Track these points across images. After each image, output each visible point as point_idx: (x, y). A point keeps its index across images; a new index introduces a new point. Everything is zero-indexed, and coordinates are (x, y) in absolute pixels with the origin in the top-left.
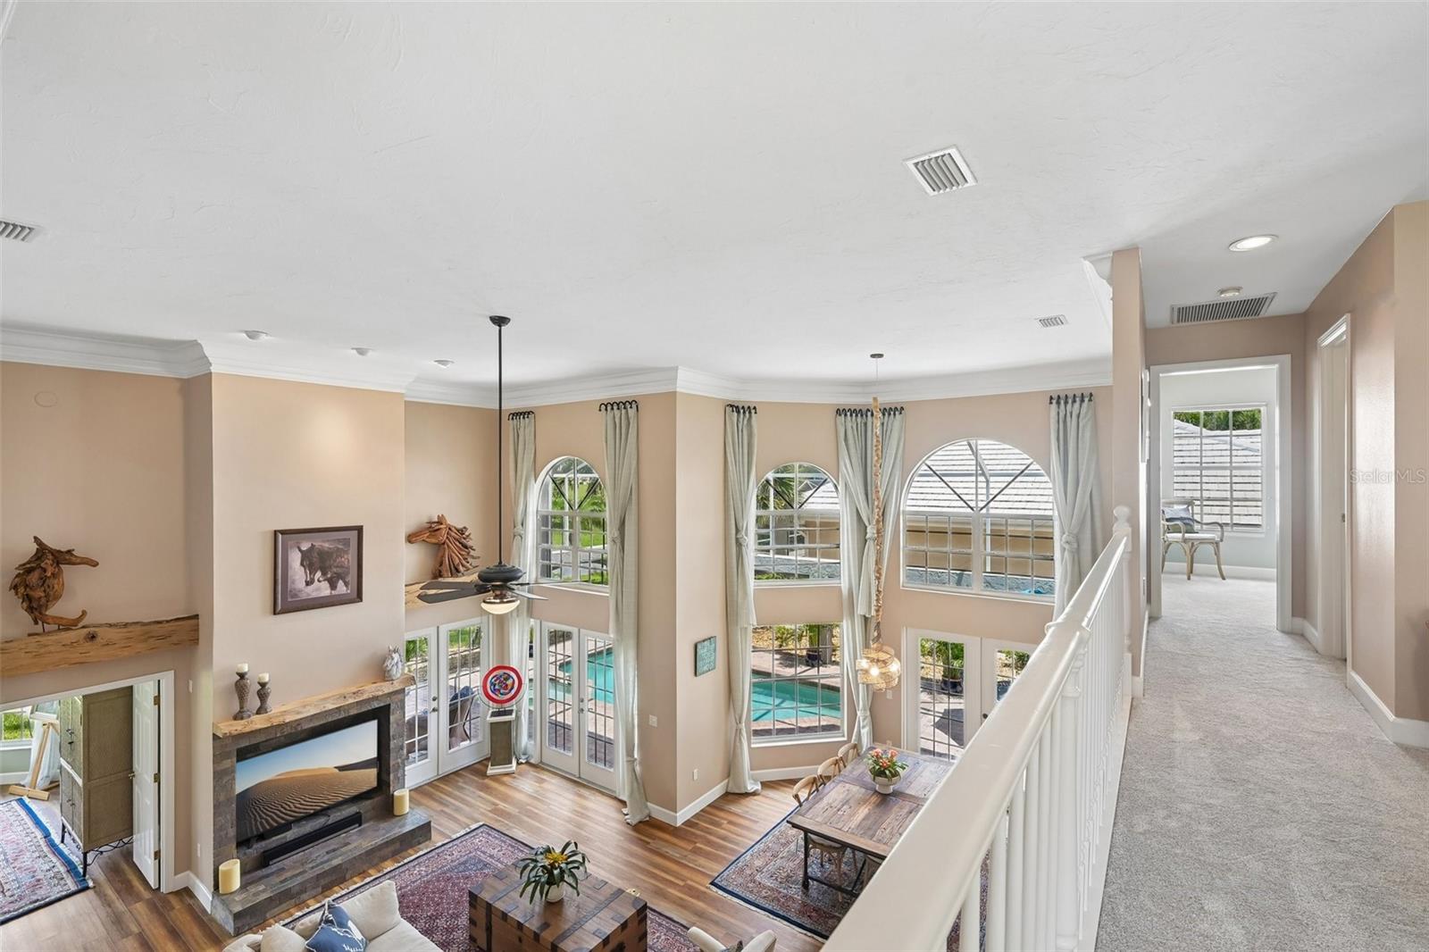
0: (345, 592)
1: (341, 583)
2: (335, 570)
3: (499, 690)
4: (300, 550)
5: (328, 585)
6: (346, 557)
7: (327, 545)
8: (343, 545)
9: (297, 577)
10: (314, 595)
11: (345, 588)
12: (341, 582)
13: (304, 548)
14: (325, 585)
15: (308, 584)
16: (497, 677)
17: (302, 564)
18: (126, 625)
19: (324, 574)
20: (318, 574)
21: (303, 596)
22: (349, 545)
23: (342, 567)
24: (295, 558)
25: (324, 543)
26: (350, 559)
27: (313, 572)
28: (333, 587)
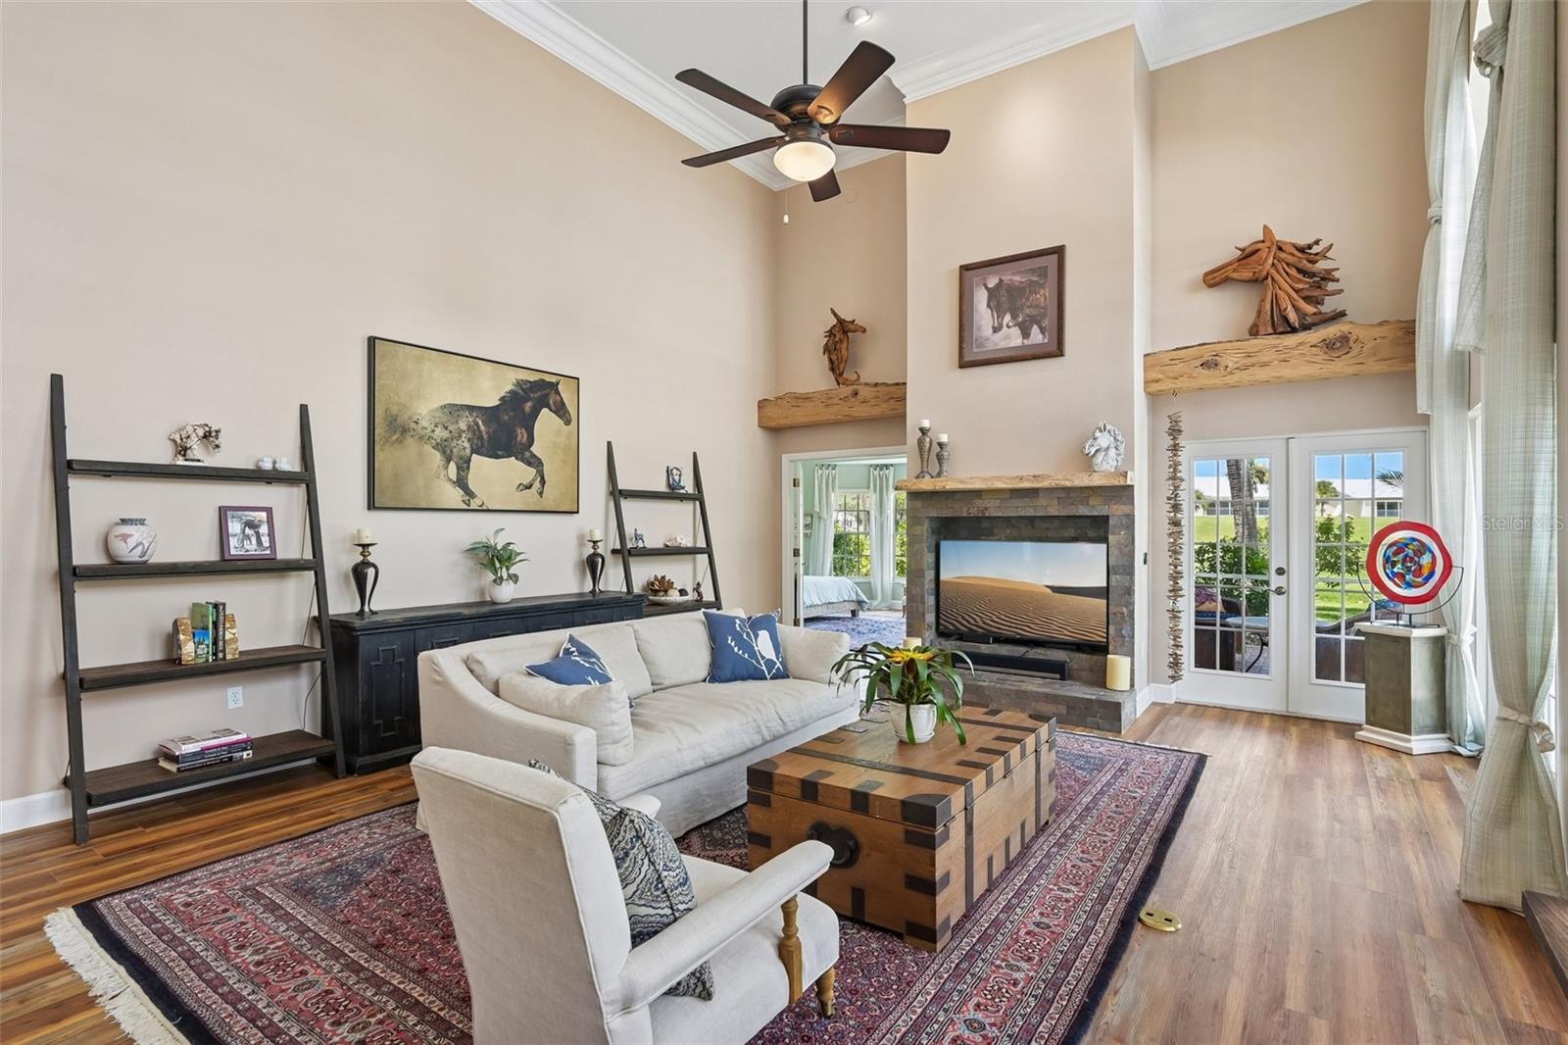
0: (1041, 342)
1: (1035, 329)
2: (1027, 311)
3: (1402, 576)
4: (986, 288)
5: (1019, 332)
6: (1042, 292)
7: (1017, 278)
8: (1040, 276)
9: (984, 323)
10: (1003, 345)
11: (1041, 336)
12: (1035, 327)
13: (990, 286)
14: (1016, 331)
15: (996, 330)
16: (1400, 547)
17: (989, 306)
18: (876, 384)
19: (1014, 317)
20: (1008, 318)
21: (990, 346)
22: (1046, 276)
23: (1036, 306)
24: (981, 297)
25: (1014, 277)
26: (1047, 294)
27: (1000, 316)
28: (1026, 334)
